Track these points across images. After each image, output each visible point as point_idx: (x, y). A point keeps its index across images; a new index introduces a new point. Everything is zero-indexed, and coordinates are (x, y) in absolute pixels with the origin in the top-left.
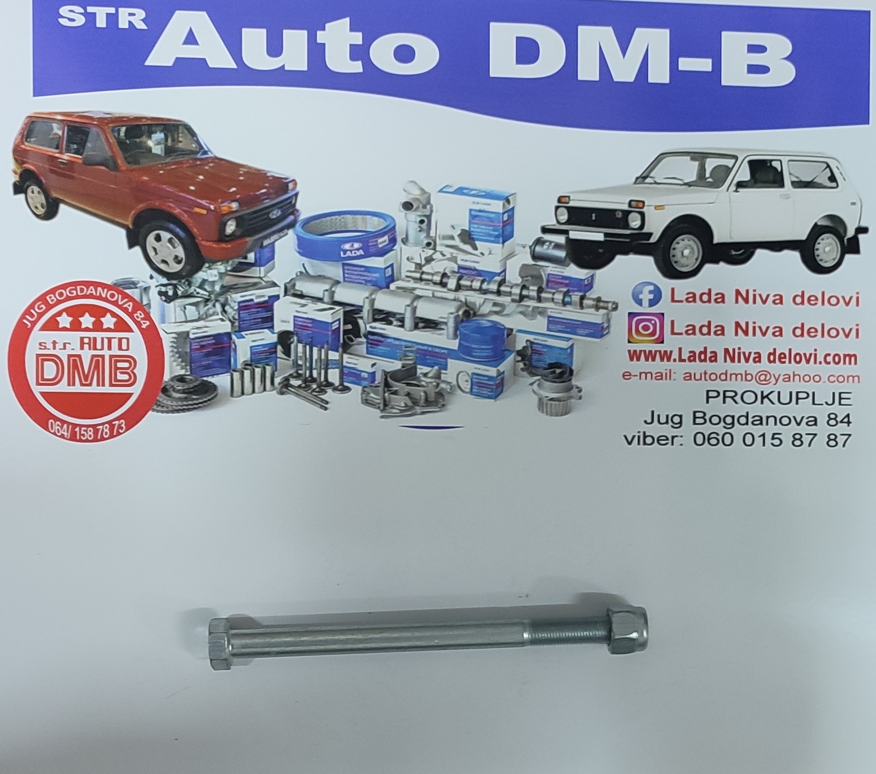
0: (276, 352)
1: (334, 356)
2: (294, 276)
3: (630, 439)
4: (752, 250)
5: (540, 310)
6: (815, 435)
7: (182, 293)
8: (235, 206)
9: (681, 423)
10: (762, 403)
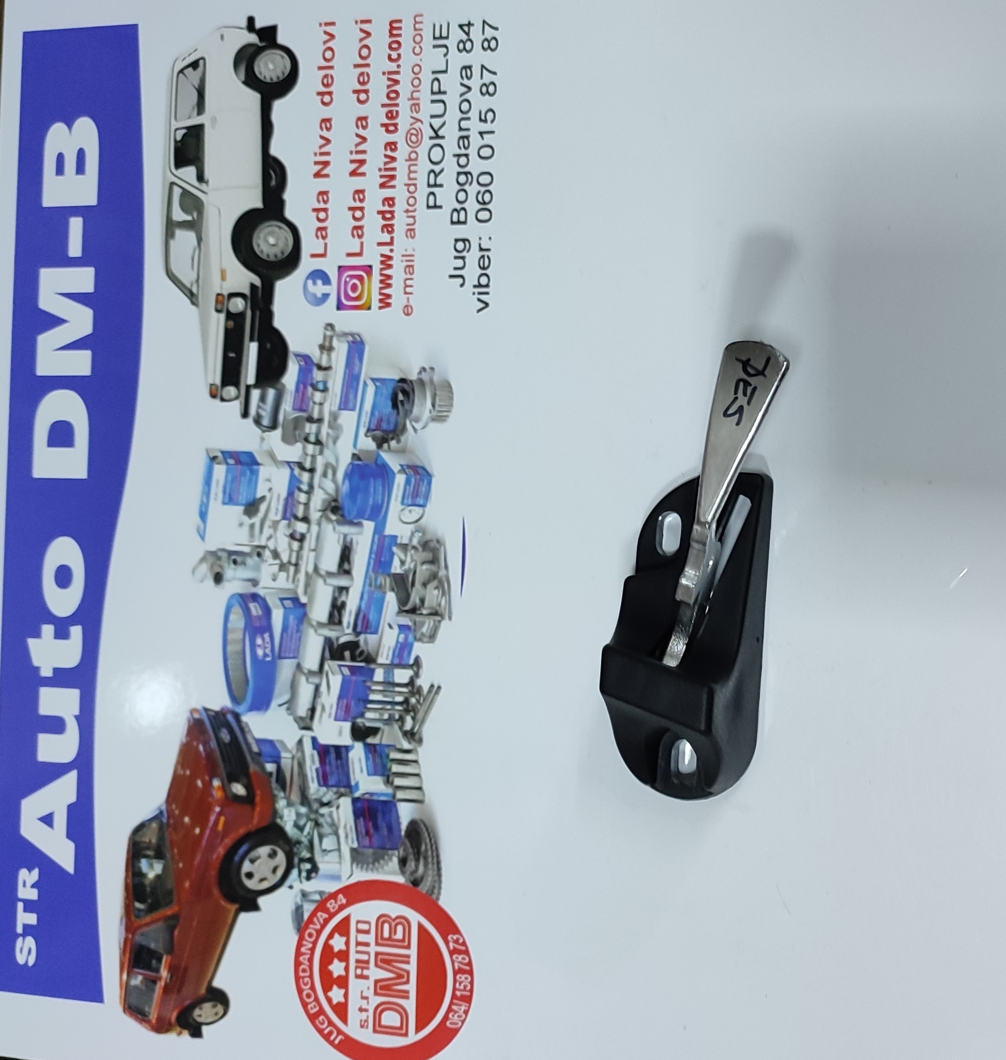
0: (374, 745)
1: (379, 675)
2: (291, 718)
3: (482, 305)
4: (271, 161)
5: (331, 419)
6: (483, 66)
7: (308, 852)
8: (216, 783)
9: (464, 240)
10: (443, 137)
